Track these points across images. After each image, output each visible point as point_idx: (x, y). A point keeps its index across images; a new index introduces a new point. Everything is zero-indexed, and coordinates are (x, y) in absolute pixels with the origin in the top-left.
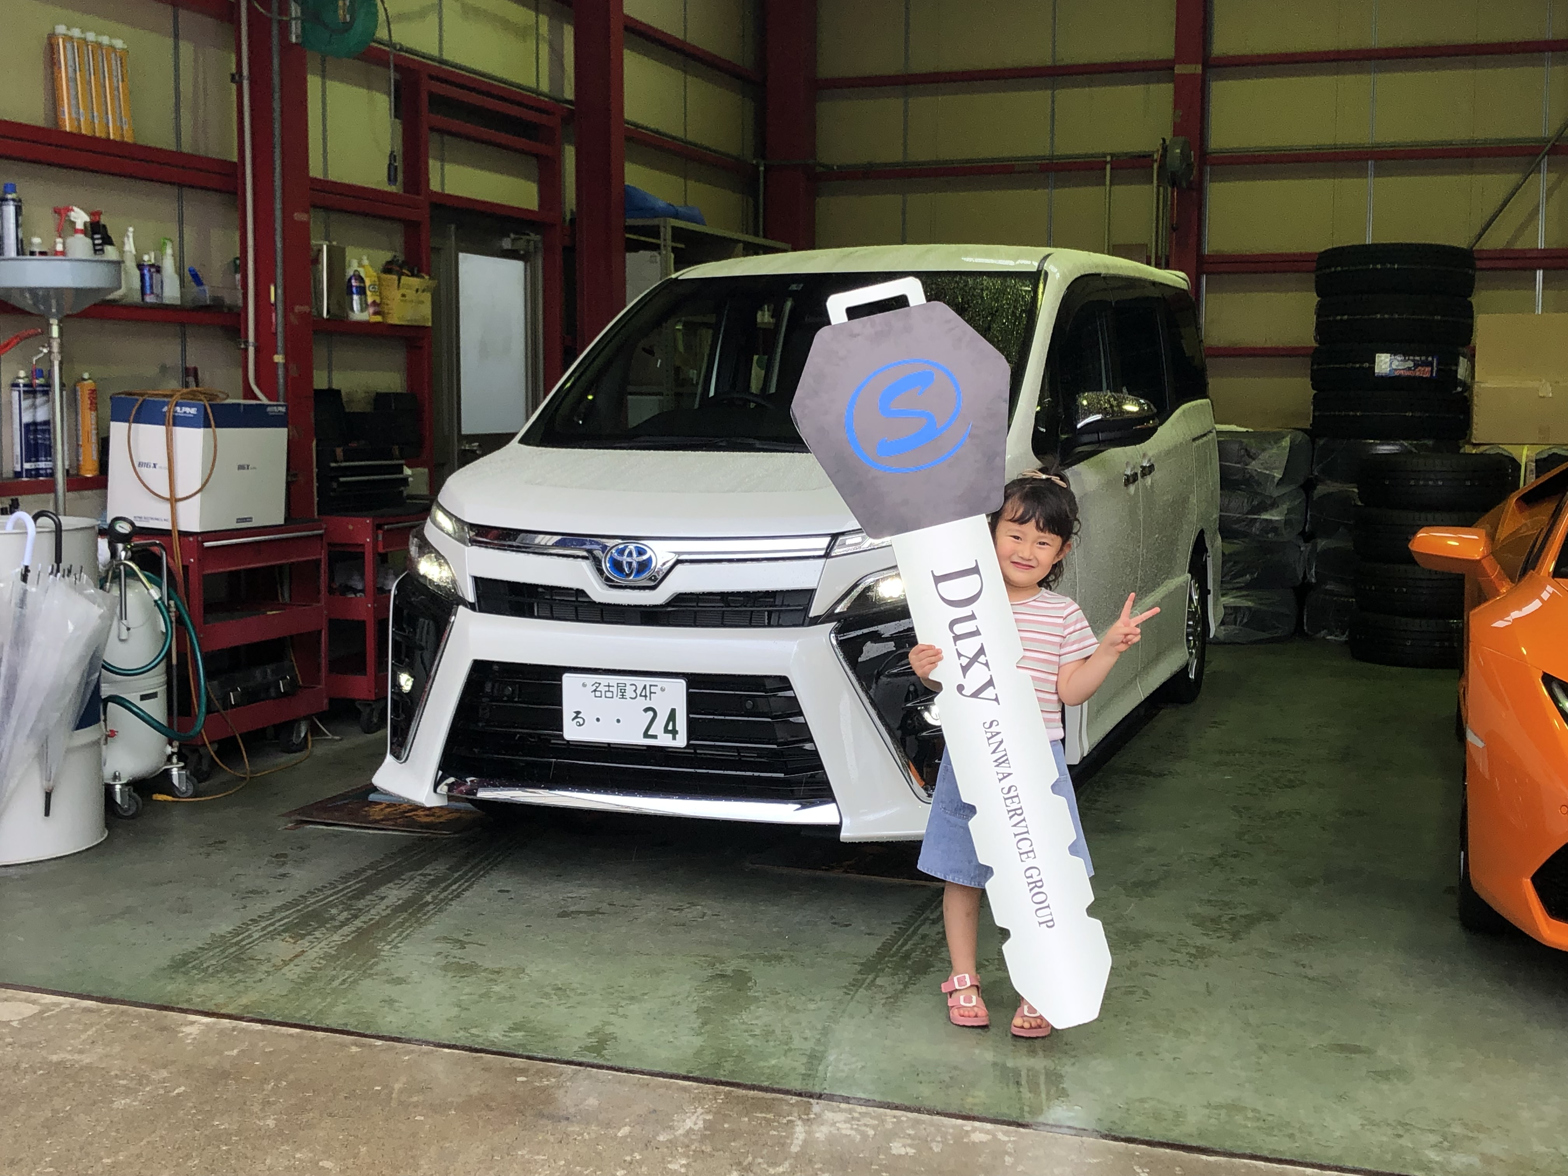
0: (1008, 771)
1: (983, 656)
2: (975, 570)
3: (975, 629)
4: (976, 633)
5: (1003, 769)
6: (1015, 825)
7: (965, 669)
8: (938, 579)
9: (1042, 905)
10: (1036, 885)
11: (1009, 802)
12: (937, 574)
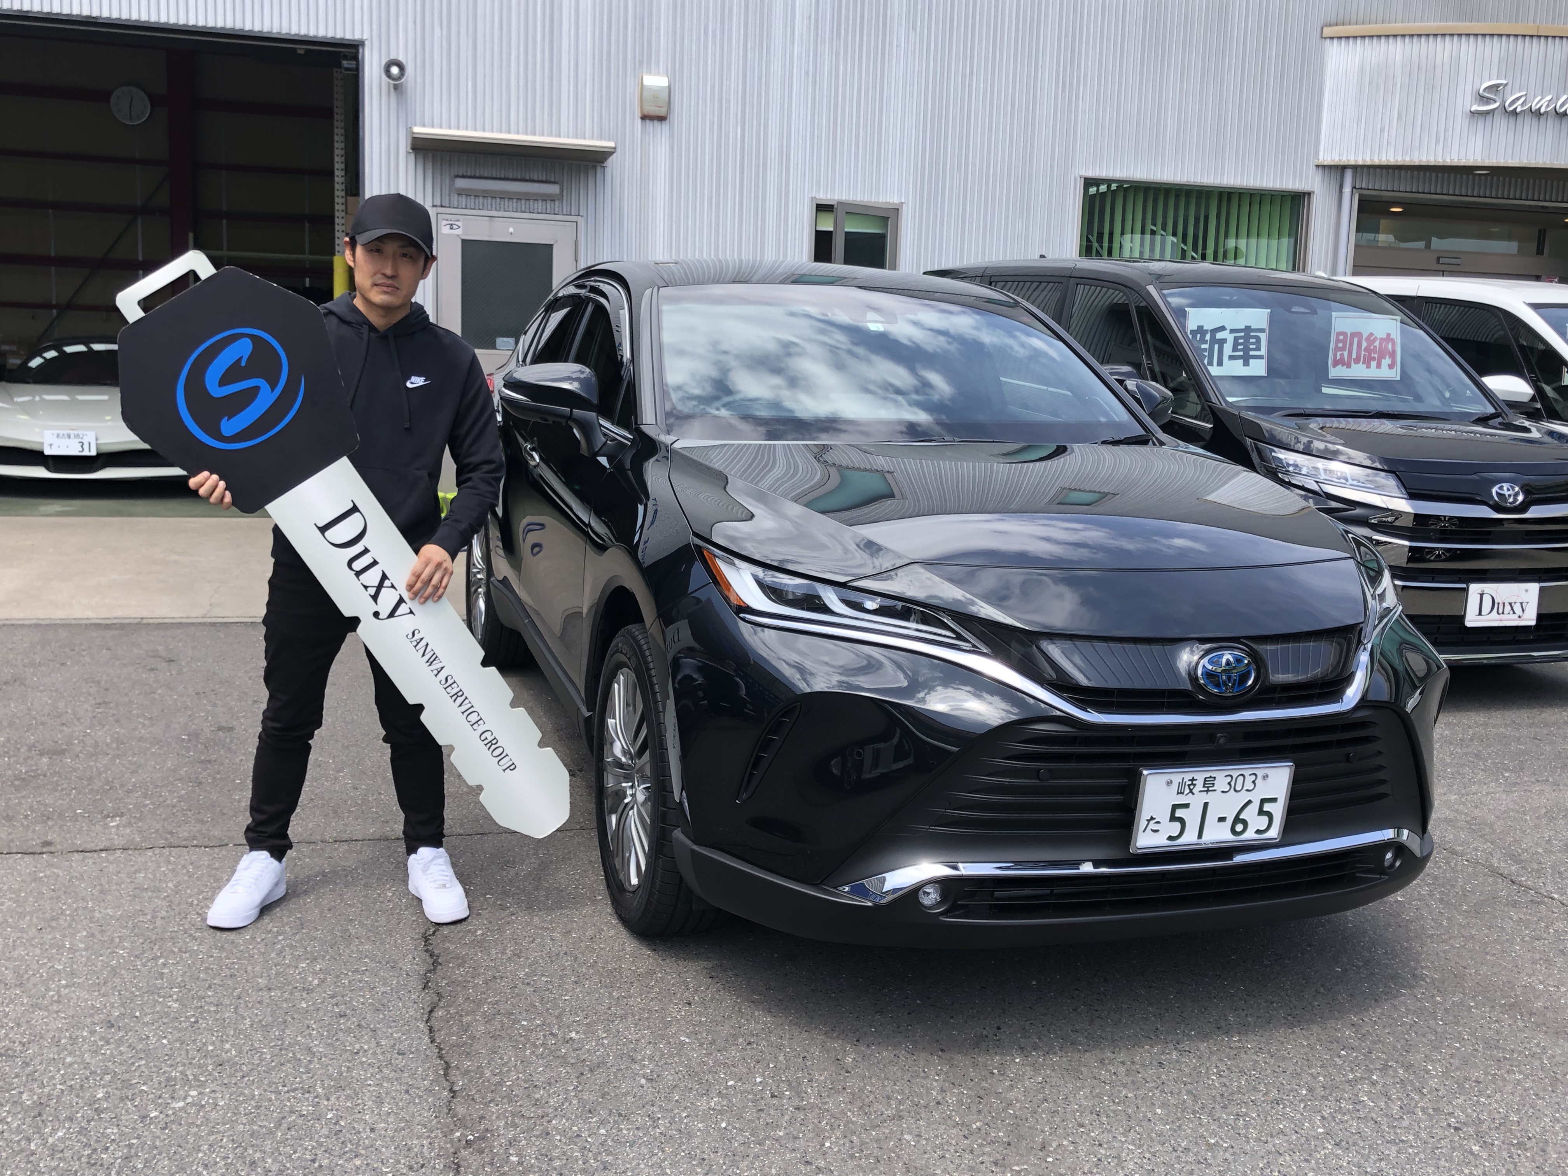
0: (440, 665)
1: (387, 581)
2: (355, 509)
3: (372, 560)
4: (375, 563)
5: (436, 665)
6: (460, 705)
7: (375, 597)
8: (323, 529)
9: (502, 756)
10: (492, 744)
11: (449, 690)
12: (321, 525)
